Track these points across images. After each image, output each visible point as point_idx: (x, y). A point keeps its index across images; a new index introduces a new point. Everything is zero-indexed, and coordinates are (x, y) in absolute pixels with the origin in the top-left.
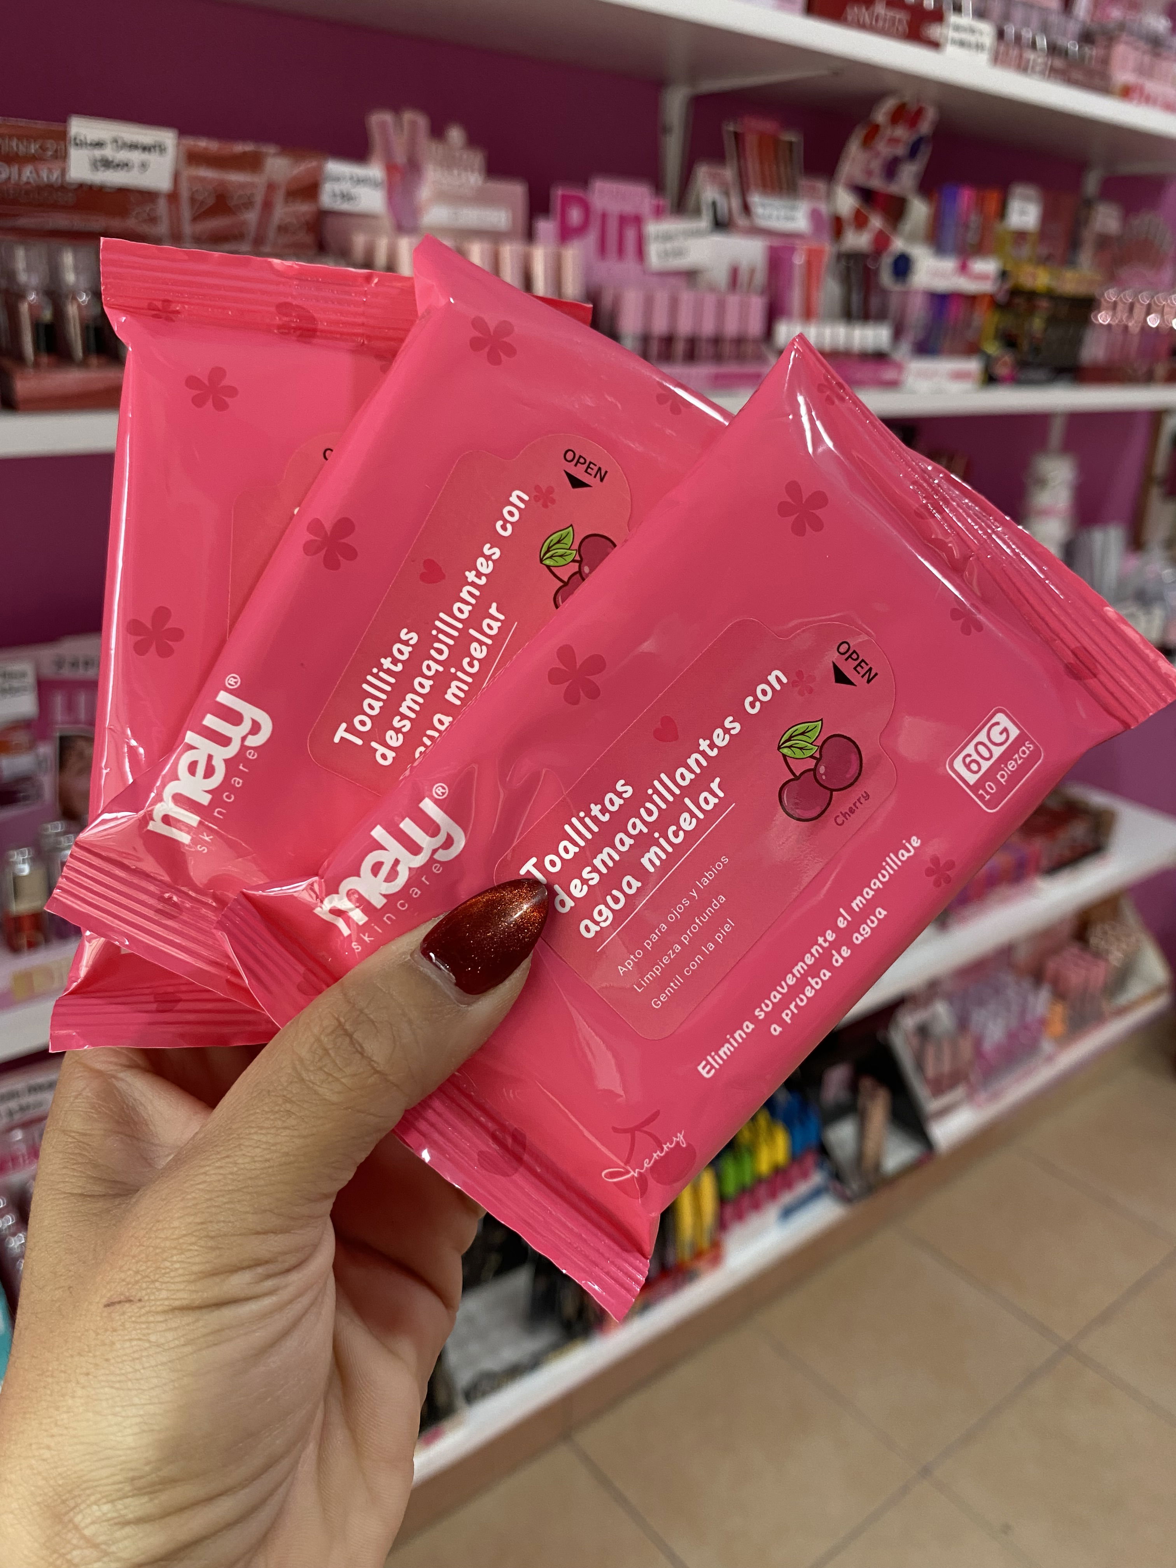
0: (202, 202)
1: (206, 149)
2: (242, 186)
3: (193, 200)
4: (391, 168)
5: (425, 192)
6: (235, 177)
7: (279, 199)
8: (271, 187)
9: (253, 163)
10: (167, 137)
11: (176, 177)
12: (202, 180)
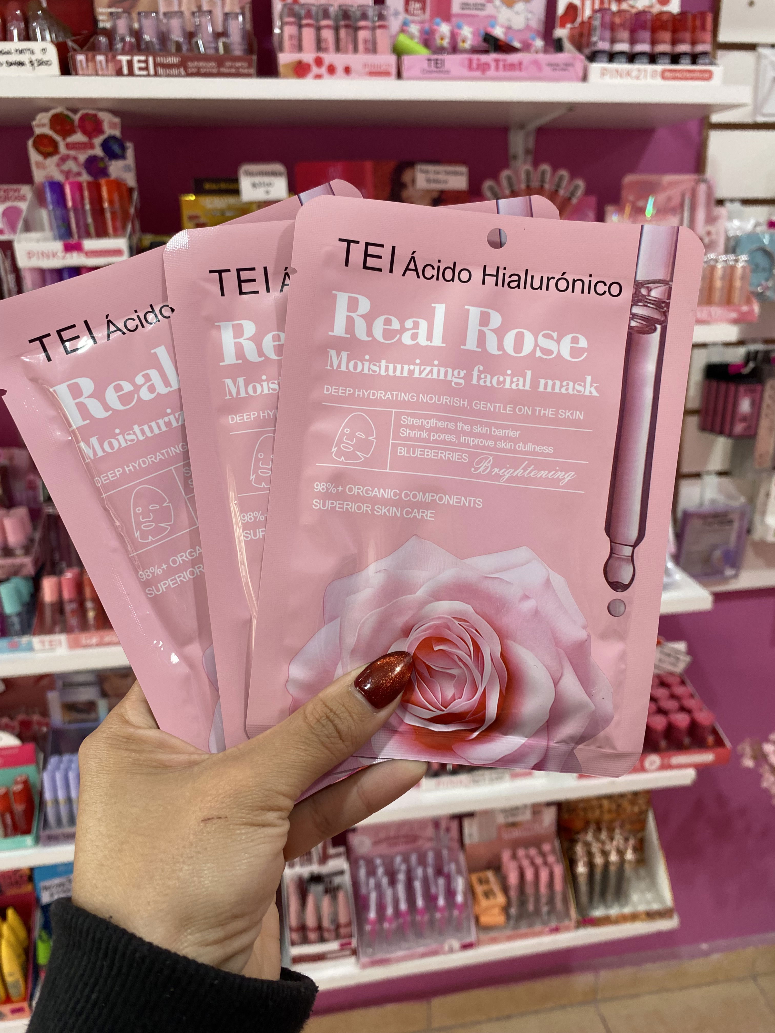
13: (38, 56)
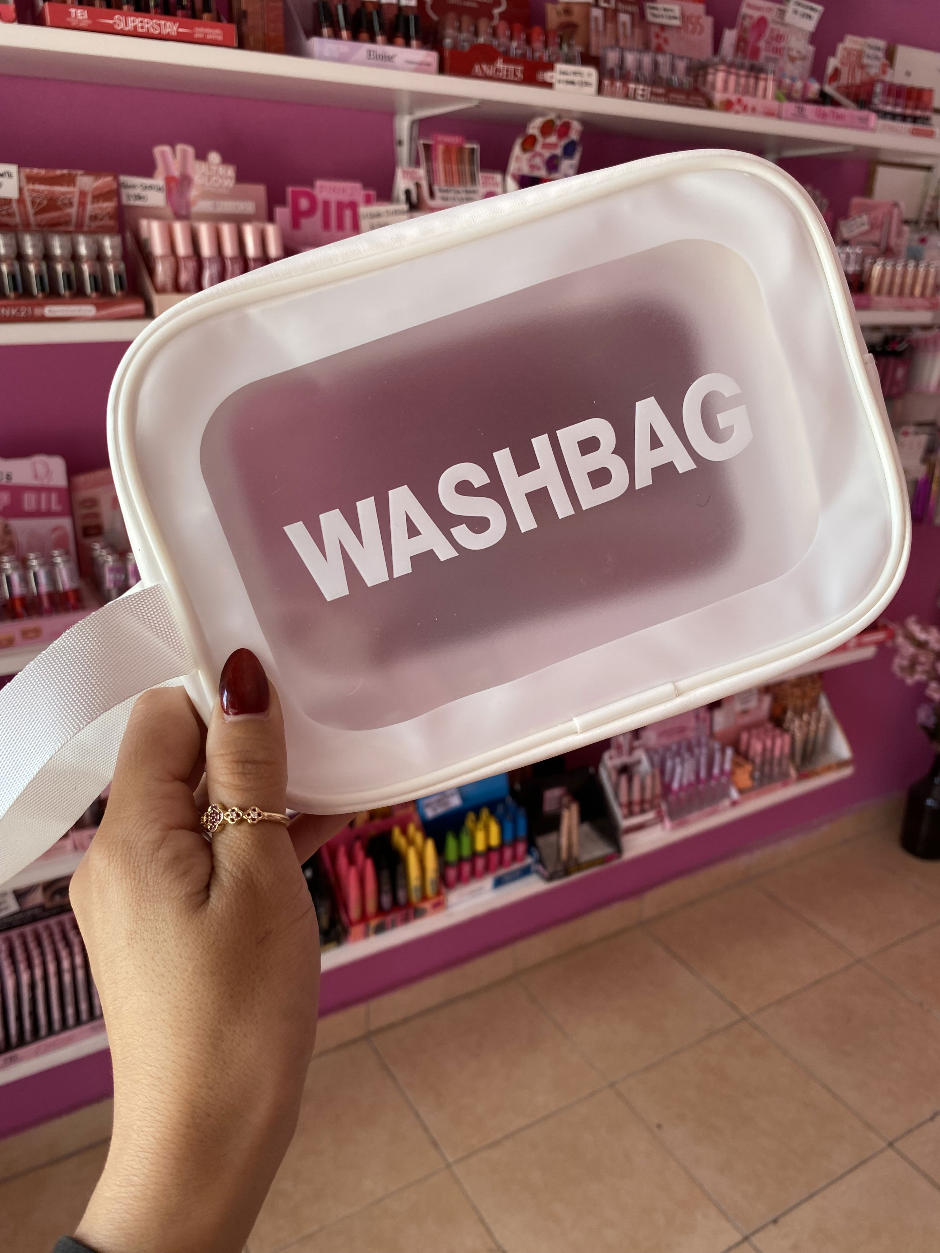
0: (39, 204)
1: (37, 173)
2: (64, 194)
3: (33, 202)
4: (169, 180)
5: (194, 193)
6: (58, 189)
7: (89, 199)
8: (83, 194)
9: (70, 181)
10: (13, 169)
11: (21, 190)
12: (37, 191)
13: (586, 79)
